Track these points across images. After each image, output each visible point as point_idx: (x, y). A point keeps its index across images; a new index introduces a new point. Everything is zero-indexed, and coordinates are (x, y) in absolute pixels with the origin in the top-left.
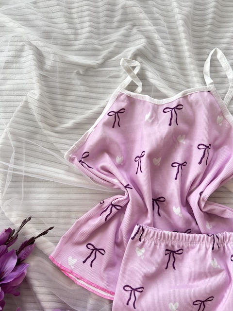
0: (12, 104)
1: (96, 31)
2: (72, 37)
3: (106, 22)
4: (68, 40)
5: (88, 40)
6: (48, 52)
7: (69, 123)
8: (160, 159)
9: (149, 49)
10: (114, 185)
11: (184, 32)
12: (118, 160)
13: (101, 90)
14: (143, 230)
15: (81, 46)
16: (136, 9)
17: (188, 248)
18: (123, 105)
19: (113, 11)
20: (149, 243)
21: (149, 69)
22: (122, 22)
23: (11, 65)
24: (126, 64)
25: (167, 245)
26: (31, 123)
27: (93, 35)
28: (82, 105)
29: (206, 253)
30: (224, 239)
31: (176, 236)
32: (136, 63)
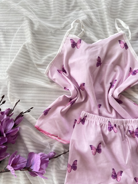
1: (61, 11)
3: (67, 7)
4: (47, 16)
5: (57, 16)
6: (36, 21)
7: (46, 57)
9: (89, 21)
11: (106, 11)
19: (70, 1)
22: (74, 7)
27: (59, 13)
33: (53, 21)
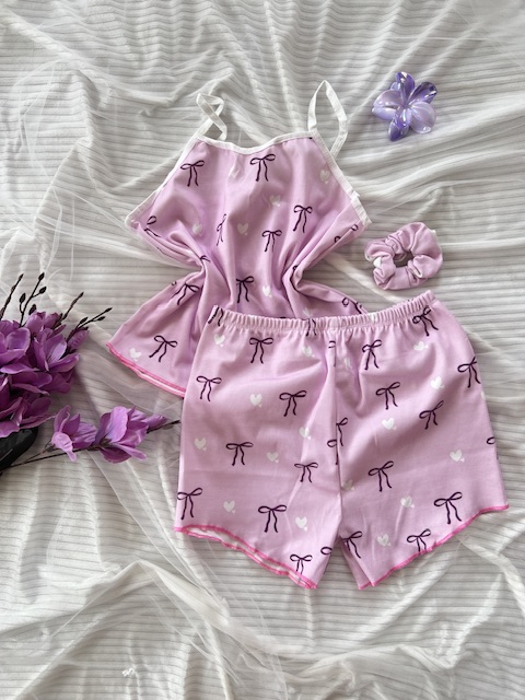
0: (56, 155)
1: (167, 55)
2: (136, 63)
3: (182, 43)
4: (131, 68)
5: (157, 69)
6: (103, 86)
7: (132, 182)
8: (247, 226)
9: (239, 82)
10: (188, 257)
11: (283, 59)
12: (195, 229)
13: (175, 138)
14: (223, 313)
15: (148, 77)
16: (220, 27)
17: (279, 336)
18: (202, 155)
19: (191, 28)
20: (230, 328)
21: (237, 109)
22: (203, 44)
23: (53, 102)
24: (204, 102)
25: (252, 332)
26: (81, 181)
27: (164, 61)
28: (150, 158)
29: (298, 340)
30: (323, 325)
31: (263, 321)
32: (218, 101)
33: (148, 82)
